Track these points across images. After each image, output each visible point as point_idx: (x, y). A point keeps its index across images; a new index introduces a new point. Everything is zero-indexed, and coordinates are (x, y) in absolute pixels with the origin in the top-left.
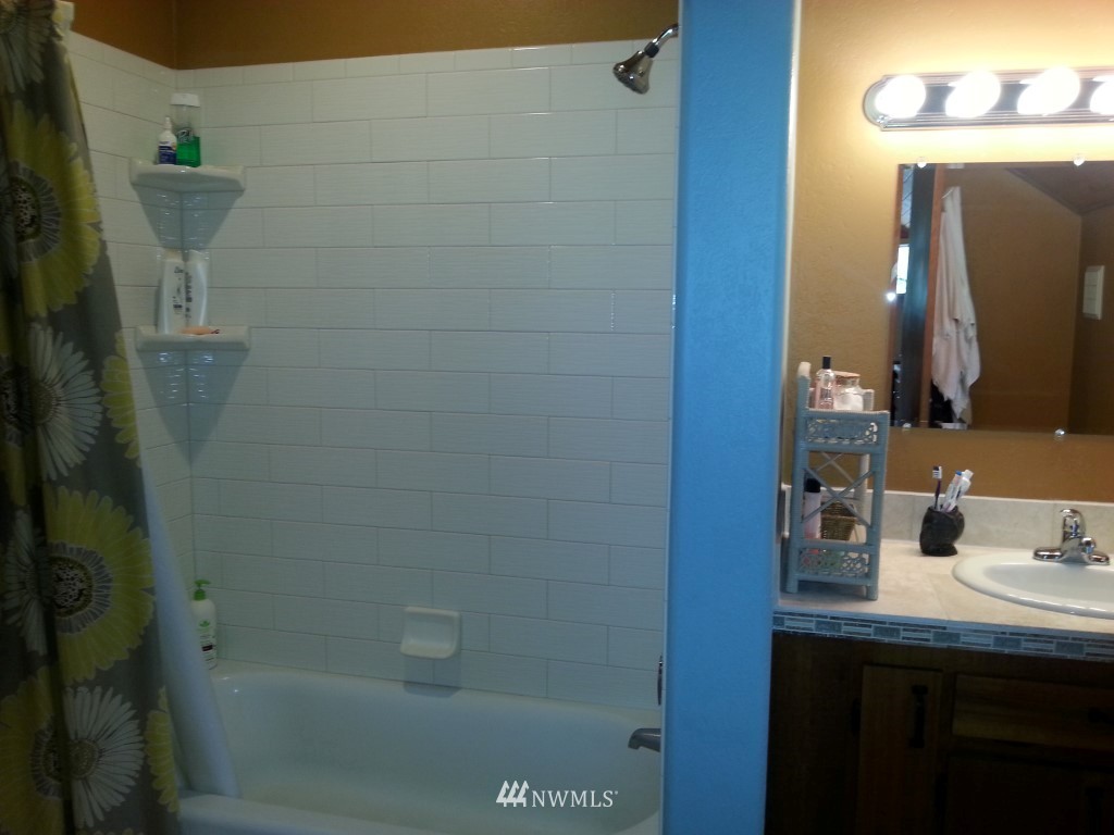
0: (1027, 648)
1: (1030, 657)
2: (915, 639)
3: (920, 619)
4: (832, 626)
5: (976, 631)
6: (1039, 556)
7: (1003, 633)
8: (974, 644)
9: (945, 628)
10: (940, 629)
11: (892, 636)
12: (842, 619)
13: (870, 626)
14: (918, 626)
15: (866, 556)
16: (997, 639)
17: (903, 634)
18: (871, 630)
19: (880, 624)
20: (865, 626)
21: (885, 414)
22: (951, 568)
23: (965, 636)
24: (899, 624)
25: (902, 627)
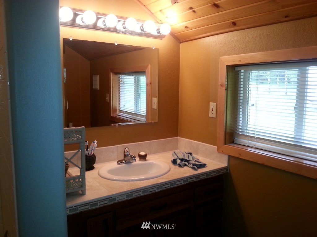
0: (135, 195)
1: (136, 198)
2: (103, 204)
3: (104, 197)
4: (75, 209)
5: (121, 195)
6: (119, 163)
7: (128, 193)
8: (120, 200)
9: (112, 197)
10: (110, 198)
11: (96, 206)
12: (78, 206)
13: (88, 205)
14: (104, 199)
15: (81, 180)
16: (126, 196)
17: (99, 204)
18: (89, 206)
19: (91, 203)
20: (87, 205)
21: (84, 128)
22: (97, 174)
23: (118, 198)
24: (97, 201)
25: (98, 202)
